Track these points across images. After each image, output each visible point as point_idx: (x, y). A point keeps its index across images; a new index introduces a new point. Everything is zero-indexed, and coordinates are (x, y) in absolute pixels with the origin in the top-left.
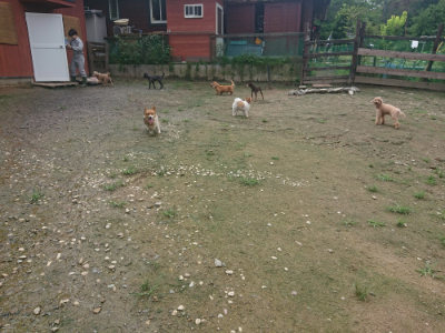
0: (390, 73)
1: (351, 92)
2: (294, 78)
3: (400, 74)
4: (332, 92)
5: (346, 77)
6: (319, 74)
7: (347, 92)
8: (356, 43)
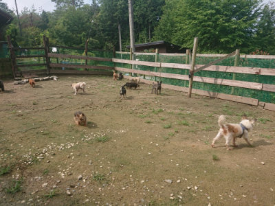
0: (69, 67)
1: (55, 79)
2: (7, 73)
3: (74, 67)
4: (43, 80)
5: (45, 70)
6: (22, 69)
7: (52, 79)
8: (46, 50)
